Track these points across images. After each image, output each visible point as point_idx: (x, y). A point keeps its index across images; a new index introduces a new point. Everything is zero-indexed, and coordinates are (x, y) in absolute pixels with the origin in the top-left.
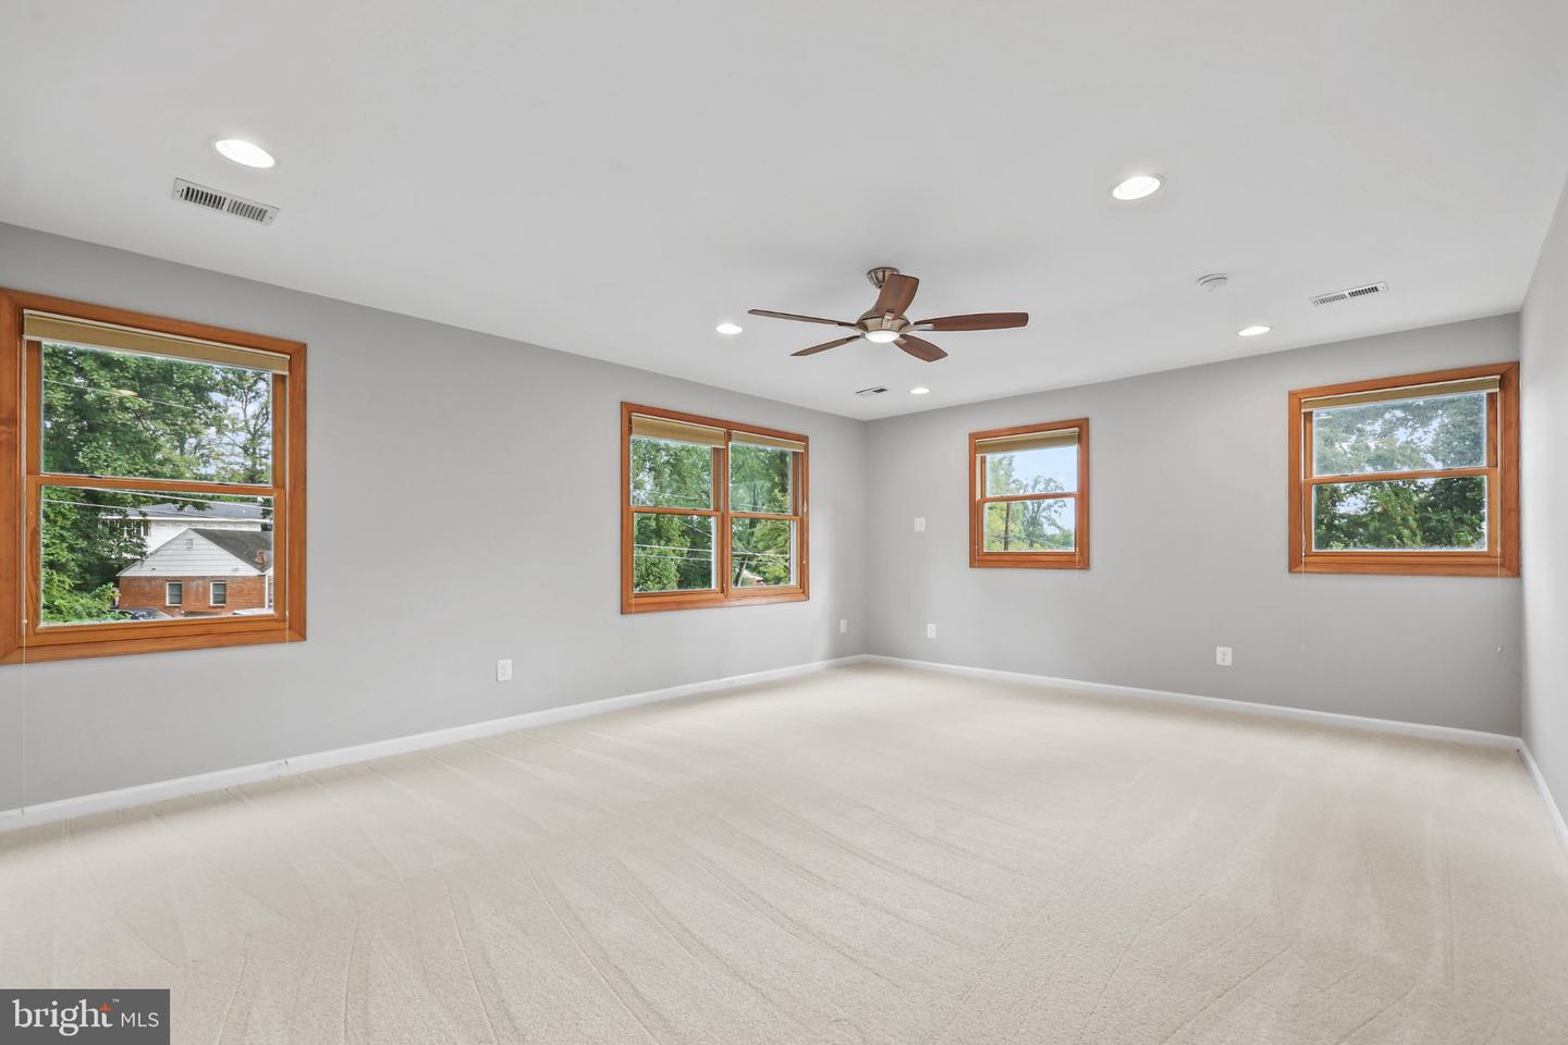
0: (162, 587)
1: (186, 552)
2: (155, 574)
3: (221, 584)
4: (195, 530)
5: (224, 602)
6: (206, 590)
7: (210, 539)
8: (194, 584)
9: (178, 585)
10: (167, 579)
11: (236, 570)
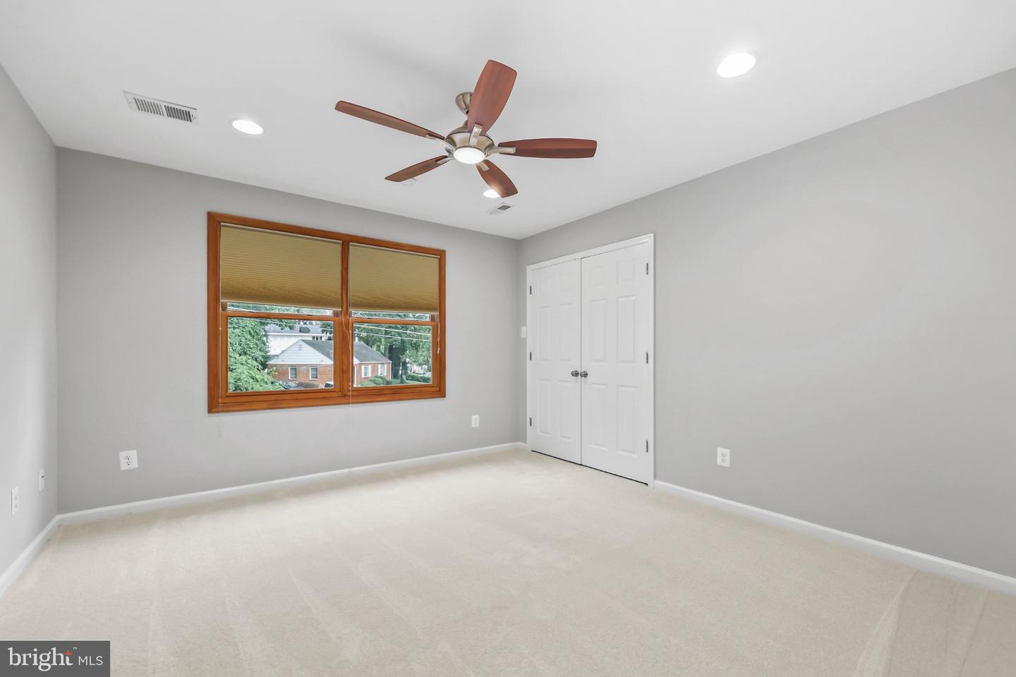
0: (287, 369)
1: (299, 352)
2: (284, 363)
3: (315, 368)
4: (303, 340)
5: (316, 378)
6: (308, 371)
7: (310, 345)
8: (303, 368)
9: (295, 368)
10: (289, 365)
11: (322, 361)
